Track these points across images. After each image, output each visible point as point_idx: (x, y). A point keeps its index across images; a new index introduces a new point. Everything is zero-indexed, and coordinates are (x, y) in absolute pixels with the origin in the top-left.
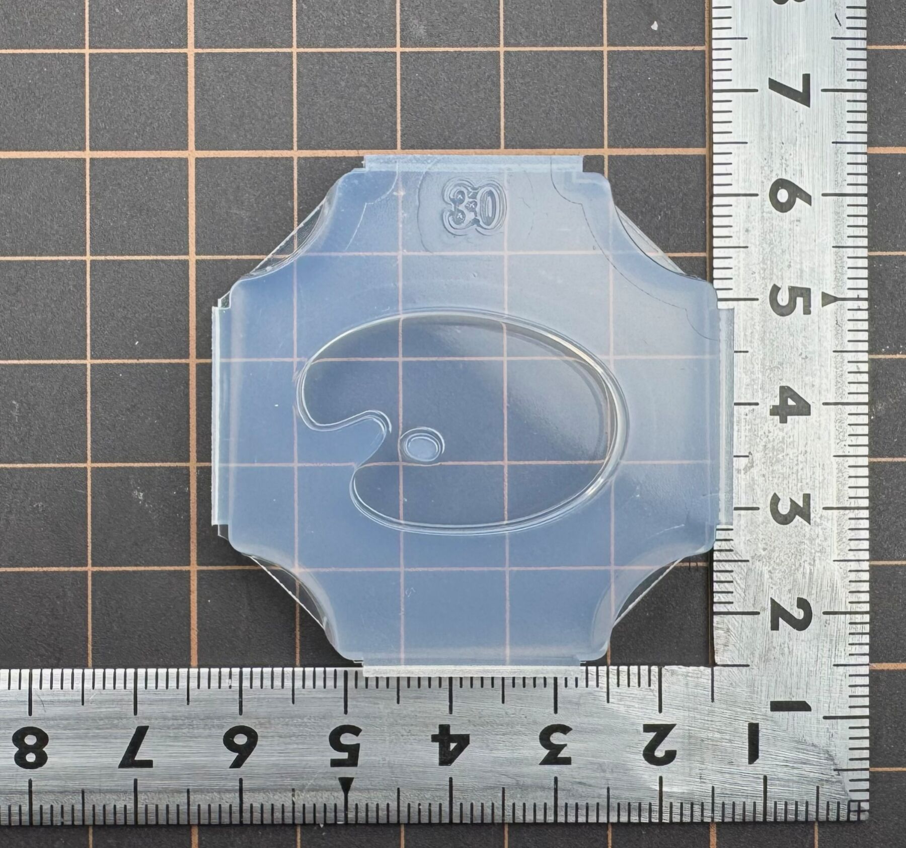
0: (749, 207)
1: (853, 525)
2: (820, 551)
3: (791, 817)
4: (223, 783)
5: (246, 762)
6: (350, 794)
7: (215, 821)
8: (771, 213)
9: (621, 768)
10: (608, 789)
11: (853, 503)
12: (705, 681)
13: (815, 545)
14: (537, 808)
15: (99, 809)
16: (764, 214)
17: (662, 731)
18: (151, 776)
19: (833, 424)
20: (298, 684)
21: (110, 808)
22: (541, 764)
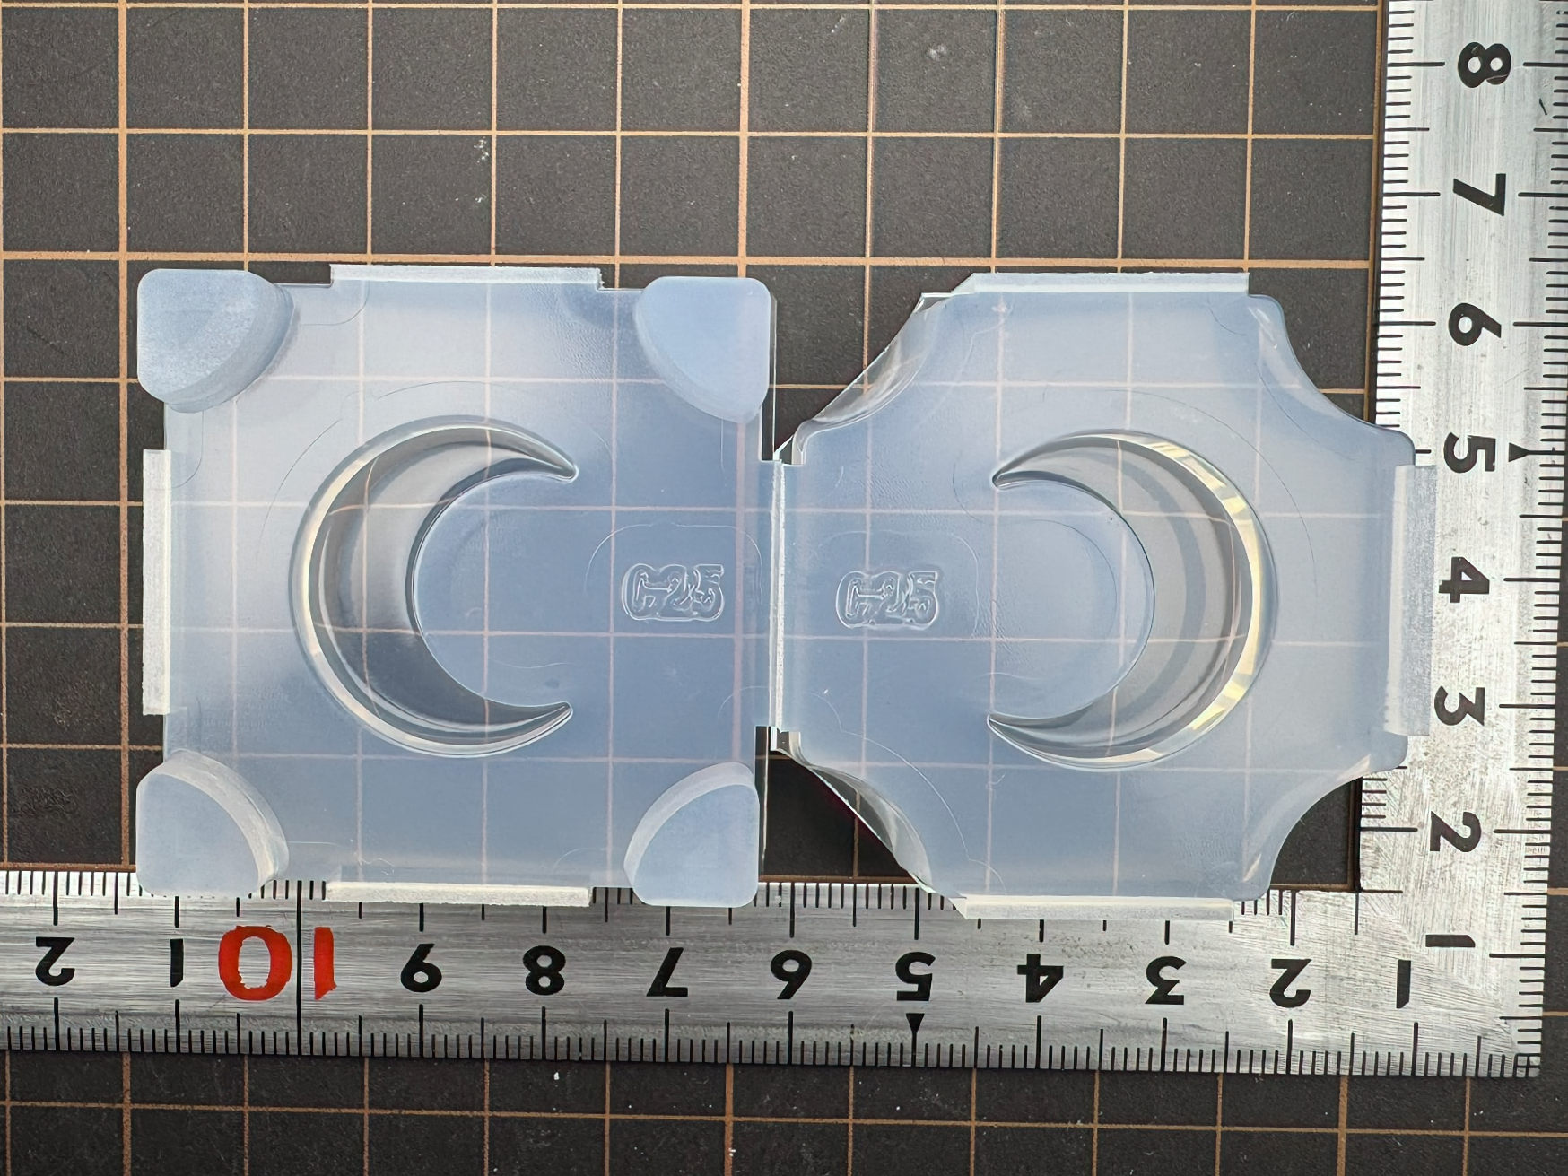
1: (1535, 725)
4: (769, 1016)
11: (1536, 700)
15: (624, 1044)
18: (685, 1006)
19: (1515, 605)
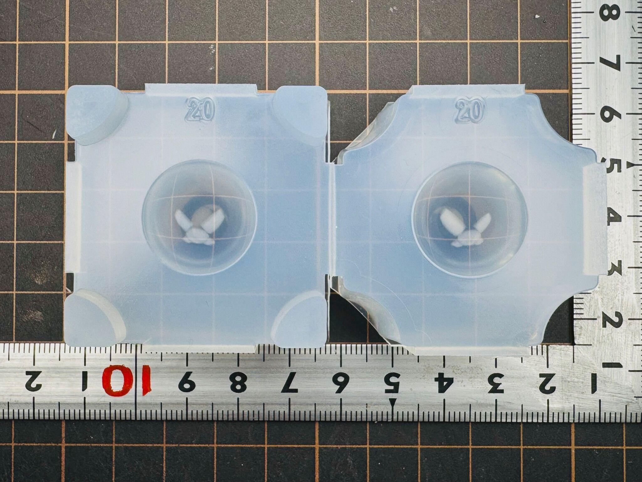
0: (590, 120)
2: (627, 289)
3: (613, 421)
5: (344, 390)
6: (394, 407)
7: (328, 419)
12: (570, 352)
13: (624, 285)
14: (487, 415)
16: (598, 124)
17: (548, 377)
20: (369, 352)
21: (277, 413)
22: (489, 393)
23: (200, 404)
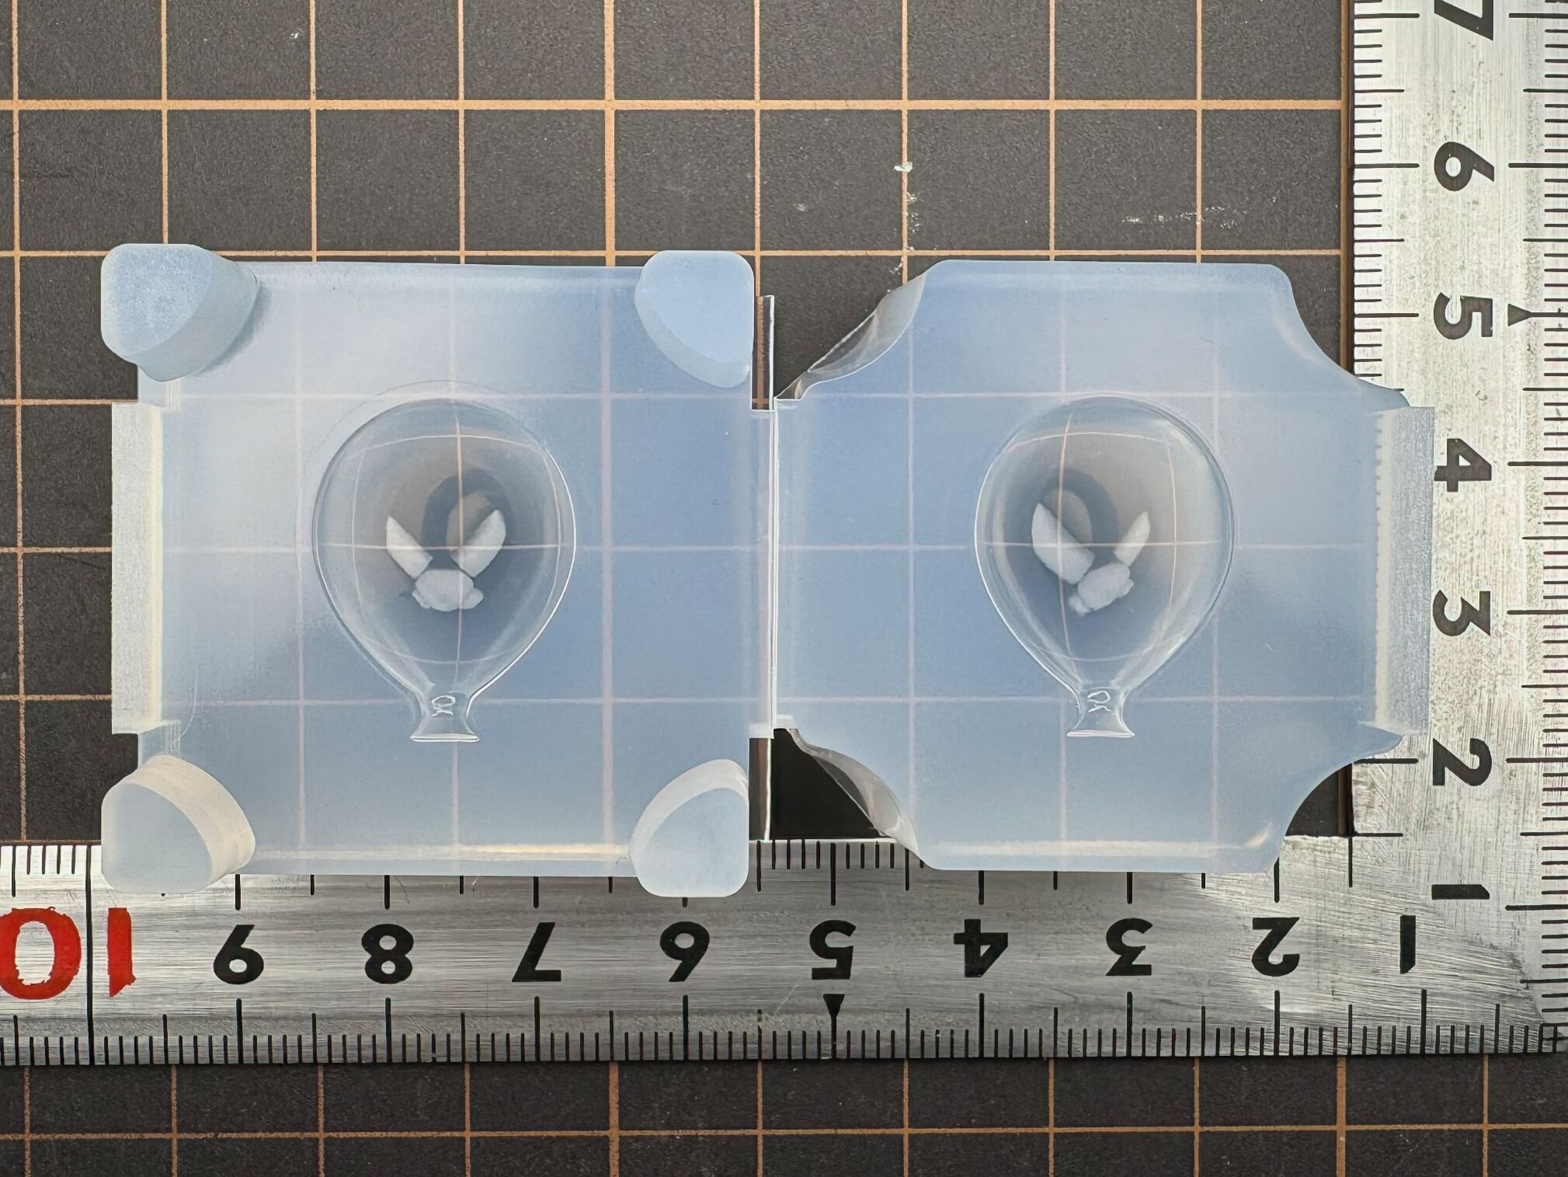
0: (1405, 183)
2: (1503, 674)
3: (1459, 1048)
5: (693, 972)
6: (838, 1018)
7: (649, 1055)
8: (1436, 191)
9: (1221, 980)
10: (1203, 1009)
12: (1341, 857)
13: (1496, 664)
14: (1103, 1036)
16: (1428, 194)
20: (766, 862)
21: (500, 1039)
22: (1107, 975)
23: (277, 1019)
